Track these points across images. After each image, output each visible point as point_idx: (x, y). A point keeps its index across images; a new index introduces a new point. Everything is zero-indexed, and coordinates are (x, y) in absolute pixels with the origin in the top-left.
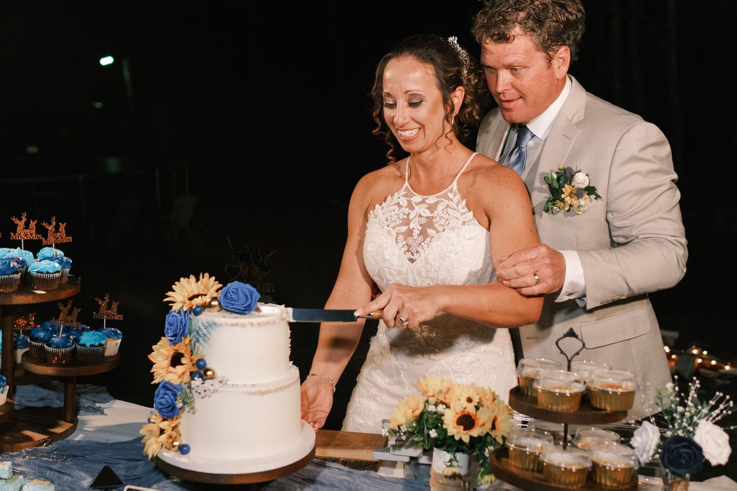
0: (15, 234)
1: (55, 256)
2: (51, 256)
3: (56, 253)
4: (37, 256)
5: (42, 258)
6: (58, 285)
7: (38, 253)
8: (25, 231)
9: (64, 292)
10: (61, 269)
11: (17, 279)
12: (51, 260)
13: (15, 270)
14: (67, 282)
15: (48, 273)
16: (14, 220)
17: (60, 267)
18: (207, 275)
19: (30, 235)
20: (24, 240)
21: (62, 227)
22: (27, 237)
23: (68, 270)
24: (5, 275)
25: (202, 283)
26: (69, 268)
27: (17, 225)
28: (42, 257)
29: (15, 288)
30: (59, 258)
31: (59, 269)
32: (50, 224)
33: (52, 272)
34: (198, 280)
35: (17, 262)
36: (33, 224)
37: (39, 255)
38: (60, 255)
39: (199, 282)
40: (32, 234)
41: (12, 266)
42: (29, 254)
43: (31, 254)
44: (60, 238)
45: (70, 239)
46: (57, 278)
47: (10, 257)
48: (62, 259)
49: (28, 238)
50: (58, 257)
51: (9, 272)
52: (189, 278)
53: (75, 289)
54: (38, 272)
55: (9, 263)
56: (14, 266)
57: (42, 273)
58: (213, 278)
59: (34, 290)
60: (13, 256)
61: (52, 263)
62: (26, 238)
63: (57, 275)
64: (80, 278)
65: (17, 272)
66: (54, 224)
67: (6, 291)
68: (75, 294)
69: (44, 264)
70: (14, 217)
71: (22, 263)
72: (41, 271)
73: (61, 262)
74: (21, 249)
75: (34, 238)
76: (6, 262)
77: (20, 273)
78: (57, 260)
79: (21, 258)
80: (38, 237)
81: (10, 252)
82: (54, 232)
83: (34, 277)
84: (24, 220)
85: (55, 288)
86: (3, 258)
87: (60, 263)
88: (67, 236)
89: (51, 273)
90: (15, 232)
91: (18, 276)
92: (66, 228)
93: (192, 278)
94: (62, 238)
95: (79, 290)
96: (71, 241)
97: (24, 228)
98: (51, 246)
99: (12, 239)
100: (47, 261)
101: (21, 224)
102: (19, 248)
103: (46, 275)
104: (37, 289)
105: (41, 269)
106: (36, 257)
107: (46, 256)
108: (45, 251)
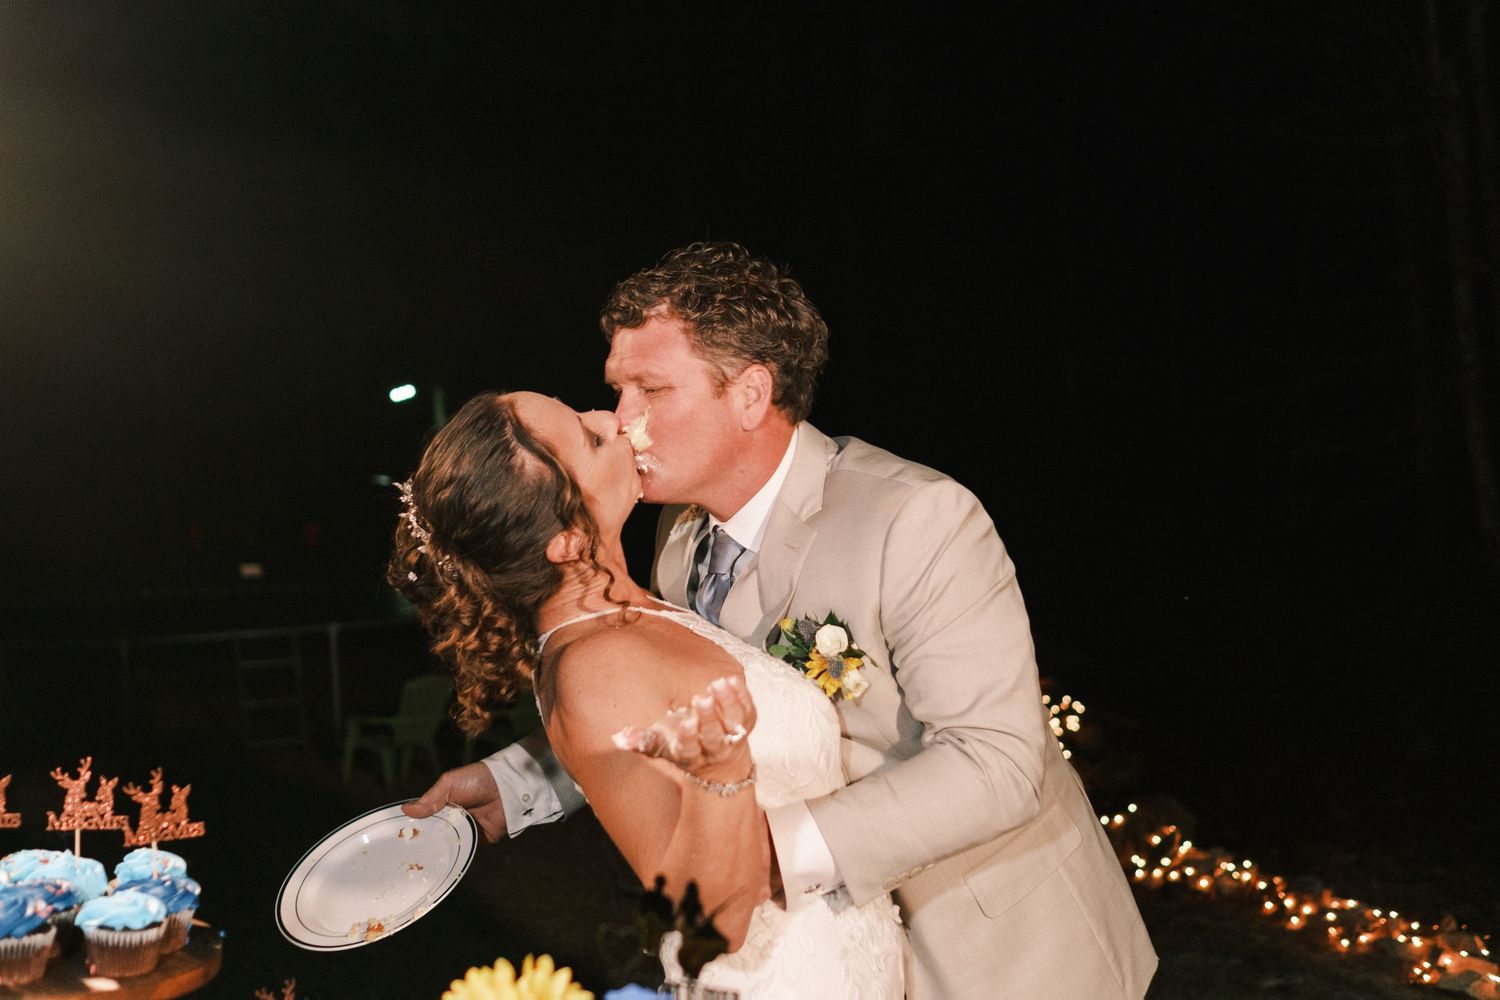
0: (58, 817)
1: (155, 878)
2: (147, 875)
3: (166, 863)
4: (115, 872)
5: (128, 879)
6: (154, 964)
7: (119, 867)
8: (87, 806)
9: (168, 981)
10: (168, 915)
11: (44, 948)
12: (144, 890)
13: (37, 923)
14: (185, 949)
15: (126, 929)
16: (59, 777)
17: (164, 911)
18: (546, 962)
19: (96, 819)
20: (84, 833)
21: (180, 795)
22: (90, 824)
23: (186, 916)
24: (8, 936)
25: (531, 982)
26: (190, 909)
27: (64, 792)
28: (125, 875)
29: (37, 971)
30: (164, 882)
31: (161, 917)
32: (147, 789)
33: (137, 924)
34: (518, 973)
35: (50, 899)
36: (107, 787)
37: (120, 869)
38: (175, 869)
39: (524, 982)
40: (103, 813)
41: (29, 911)
42: (93, 869)
43: (99, 868)
44: (172, 827)
45: (196, 830)
46: (152, 944)
47: (39, 881)
48: (173, 887)
49: (93, 827)
50: (164, 878)
51: (21, 930)
52: (491, 966)
53: (201, 970)
54: (102, 927)
55: (25, 904)
56: (35, 914)
57: (112, 929)
58: (565, 974)
59: (89, 976)
60: (48, 876)
61: (141, 897)
62: (85, 825)
63: (153, 934)
64: (222, 934)
65: (43, 928)
66: (157, 790)
67: (10, 983)
68: (200, 984)
69: (117, 905)
70: (58, 769)
71: (68, 900)
72: (110, 924)
73: (171, 893)
74: (74, 853)
75: (108, 827)
76: (16, 902)
77: (53, 931)
78: (159, 890)
79: (65, 886)
80: (118, 822)
81: (46, 862)
82: (158, 812)
83: (89, 941)
84: (86, 775)
85: (145, 969)
86: (20, 883)
87: (165, 899)
88: (189, 822)
89: (135, 931)
90: (59, 812)
91: (46, 939)
92: (189, 800)
93: (504, 968)
94: (178, 825)
95: (214, 968)
96: (202, 833)
97: (83, 800)
98: (148, 846)
99: (49, 828)
100: (132, 893)
101: (75, 789)
102: (68, 852)
103: (122, 936)
104: (96, 975)
105: (109, 919)
106: (111, 875)
107: (137, 878)
108: (135, 860)
